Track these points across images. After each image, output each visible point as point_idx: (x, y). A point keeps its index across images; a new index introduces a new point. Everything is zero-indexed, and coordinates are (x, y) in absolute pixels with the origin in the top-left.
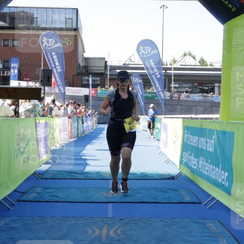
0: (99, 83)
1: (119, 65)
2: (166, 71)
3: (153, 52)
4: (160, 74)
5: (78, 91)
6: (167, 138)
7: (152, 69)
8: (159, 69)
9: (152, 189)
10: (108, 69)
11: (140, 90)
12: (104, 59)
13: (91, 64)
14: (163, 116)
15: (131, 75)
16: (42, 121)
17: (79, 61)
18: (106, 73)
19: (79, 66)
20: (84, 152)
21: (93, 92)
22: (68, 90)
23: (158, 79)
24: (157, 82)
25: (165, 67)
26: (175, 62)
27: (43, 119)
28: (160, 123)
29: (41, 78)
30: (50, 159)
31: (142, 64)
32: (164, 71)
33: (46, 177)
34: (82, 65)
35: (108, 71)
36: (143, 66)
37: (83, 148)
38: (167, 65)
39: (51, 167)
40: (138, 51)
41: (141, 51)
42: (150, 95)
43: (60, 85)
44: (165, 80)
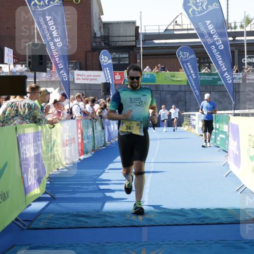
0: (127, 62)
1: (158, 31)
2: (234, 37)
3: (211, 8)
4: (224, 43)
5: (94, 76)
6: (238, 148)
7: (211, 35)
8: (221, 35)
9: (216, 242)
10: (141, 40)
11: (192, 72)
12: (134, 23)
13: (114, 32)
14: (232, 112)
15: (178, 47)
16: (29, 130)
17: (95, 28)
18: (138, 46)
19: (95, 37)
20: (104, 176)
21: (118, 77)
22: (78, 75)
23: (221, 52)
24: (218, 57)
25: (233, 30)
26: (248, 21)
27: (30, 127)
28: (227, 124)
29: (29, 58)
30: (46, 193)
31: (193, 29)
32: (231, 39)
33: (37, 226)
34: (98, 35)
35: (141, 42)
36: (195, 32)
37: (101, 171)
38: (235, 27)
39: (47, 206)
40: (186, 7)
41: (191, 7)
42: (210, 78)
43: (62, 69)
44: (233, 52)
